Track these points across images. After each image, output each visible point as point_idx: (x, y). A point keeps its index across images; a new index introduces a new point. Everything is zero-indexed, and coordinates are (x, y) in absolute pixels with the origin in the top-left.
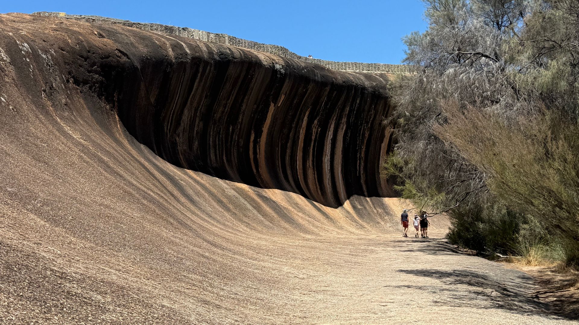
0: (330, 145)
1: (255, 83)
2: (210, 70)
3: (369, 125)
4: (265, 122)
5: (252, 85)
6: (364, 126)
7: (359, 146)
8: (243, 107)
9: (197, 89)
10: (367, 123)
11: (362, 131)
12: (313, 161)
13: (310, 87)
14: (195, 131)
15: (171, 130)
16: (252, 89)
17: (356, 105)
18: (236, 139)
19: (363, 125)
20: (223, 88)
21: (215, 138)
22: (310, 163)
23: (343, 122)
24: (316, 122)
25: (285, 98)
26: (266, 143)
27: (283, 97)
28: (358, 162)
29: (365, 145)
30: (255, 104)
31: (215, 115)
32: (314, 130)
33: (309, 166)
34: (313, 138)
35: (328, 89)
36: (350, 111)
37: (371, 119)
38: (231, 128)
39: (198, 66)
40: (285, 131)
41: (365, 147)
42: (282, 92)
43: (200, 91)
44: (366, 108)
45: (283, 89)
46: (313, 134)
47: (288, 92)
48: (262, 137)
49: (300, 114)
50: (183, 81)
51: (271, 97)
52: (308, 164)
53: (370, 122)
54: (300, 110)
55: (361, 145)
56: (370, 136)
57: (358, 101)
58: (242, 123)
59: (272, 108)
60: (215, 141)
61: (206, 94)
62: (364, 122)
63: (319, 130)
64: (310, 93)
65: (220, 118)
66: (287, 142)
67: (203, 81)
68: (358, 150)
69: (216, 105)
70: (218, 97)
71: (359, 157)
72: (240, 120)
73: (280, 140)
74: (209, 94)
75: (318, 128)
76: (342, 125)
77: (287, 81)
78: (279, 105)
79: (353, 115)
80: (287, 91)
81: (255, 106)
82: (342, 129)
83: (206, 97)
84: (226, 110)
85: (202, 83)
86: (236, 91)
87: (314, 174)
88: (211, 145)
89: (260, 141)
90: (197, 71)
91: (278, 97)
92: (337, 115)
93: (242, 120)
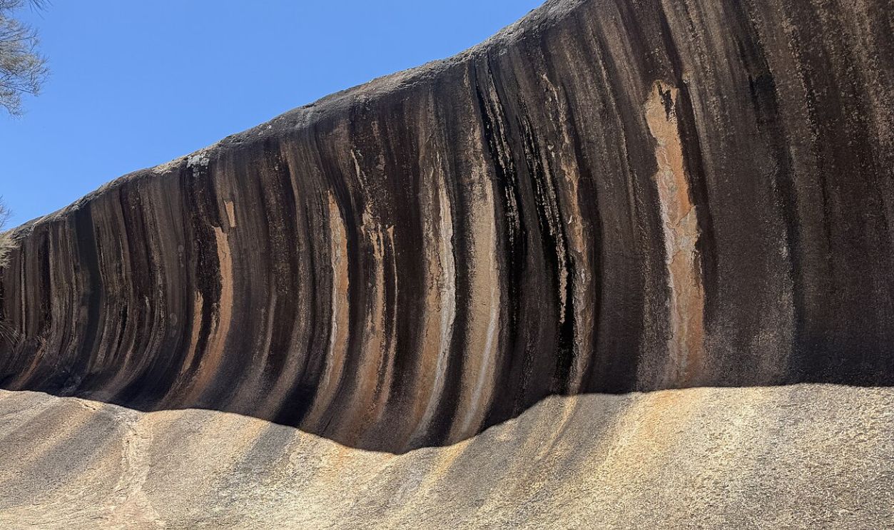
0: (451, 256)
1: (152, 213)
2: (64, 230)
3: (567, 141)
4: (219, 266)
5: (148, 218)
6: (548, 154)
7: (555, 225)
8: (155, 259)
9: (56, 265)
10: (555, 136)
11: (547, 172)
12: (388, 313)
13: (287, 153)
14: (74, 324)
15: (30, 331)
16: (155, 223)
17: (493, 110)
18: (162, 316)
19: (542, 151)
20: (99, 246)
21: (116, 325)
22: (376, 319)
23: (475, 177)
24: (367, 217)
25: (238, 206)
26: (235, 306)
27: (230, 207)
28: (564, 274)
29: (577, 209)
30: (179, 244)
31: (110, 289)
32: (374, 238)
33: (373, 329)
34: (379, 256)
35: (342, 129)
36: (487, 136)
37: (562, 118)
38: (147, 300)
39: (46, 234)
40: (283, 266)
41: (579, 218)
42: (219, 199)
43: (61, 264)
44: (527, 96)
45: (219, 192)
46: (376, 247)
47: (236, 193)
48: (222, 297)
49: (308, 219)
50: (25, 264)
51: (205, 217)
52: (370, 324)
53: (564, 128)
54: (299, 211)
55: (561, 217)
56: (585, 172)
57: (494, 97)
58: (165, 286)
59: (221, 237)
60: (115, 330)
61: (74, 266)
62: (541, 142)
63: (390, 230)
64: (297, 166)
65: (123, 291)
66: (295, 289)
67: (60, 250)
68: (554, 237)
69: (103, 274)
70: (99, 262)
71: (567, 256)
72: (160, 282)
73: (274, 288)
74: (79, 264)
75: (384, 229)
76: (477, 189)
77: (219, 173)
78: (233, 225)
79: (501, 143)
80: (232, 189)
81: (181, 248)
82: (484, 196)
83: (76, 269)
84: (124, 274)
85: (61, 254)
86: (126, 241)
87: (387, 347)
88: (104, 338)
89: (218, 306)
90: (46, 242)
91: (217, 211)
92: (443, 169)
93: (164, 280)
